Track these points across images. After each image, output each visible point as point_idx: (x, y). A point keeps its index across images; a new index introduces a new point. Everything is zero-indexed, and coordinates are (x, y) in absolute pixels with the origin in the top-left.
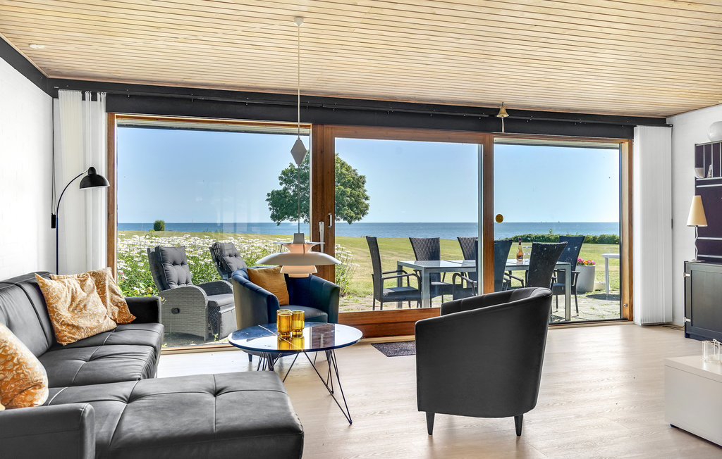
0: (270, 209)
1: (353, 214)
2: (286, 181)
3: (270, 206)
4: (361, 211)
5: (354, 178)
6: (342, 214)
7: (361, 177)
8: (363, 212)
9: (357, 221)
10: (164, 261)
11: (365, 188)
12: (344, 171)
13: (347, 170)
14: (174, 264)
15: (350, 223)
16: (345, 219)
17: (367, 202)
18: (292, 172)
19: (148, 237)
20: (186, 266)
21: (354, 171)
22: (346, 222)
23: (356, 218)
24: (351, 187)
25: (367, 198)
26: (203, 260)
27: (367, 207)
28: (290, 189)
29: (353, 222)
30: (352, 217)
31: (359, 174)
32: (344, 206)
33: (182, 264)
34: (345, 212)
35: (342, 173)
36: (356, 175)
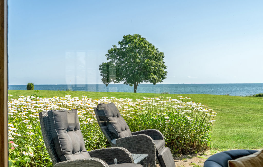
0: (101, 75)
1: (156, 78)
2: (111, 57)
3: (101, 73)
4: (161, 76)
5: (156, 54)
6: (149, 78)
7: (161, 53)
8: (163, 76)
9: (159, 83)
10: (58, 127)
11: (164, 61)
12: (150, 49)
13: (152, 49)
14: (68, 130)
15: (154, 84)
16: (151, 81)
17: (165, 70)
18: (115, 51)
19: (33, 97)
20: (79, 131)
21: (156, 49)
22: (152, 83)
23: (158, 81)
24: (155, 60)
25: (165, 68)
26: (85, 120)
27: (165, 73)
28: (114, 62)
29: (156, 83)
30: (156, 80)
31: (160, 51)
32: (151, 73)
33: (76, 129)
34: (152, 77)
35: (149, 50)
36: (158, 52)
